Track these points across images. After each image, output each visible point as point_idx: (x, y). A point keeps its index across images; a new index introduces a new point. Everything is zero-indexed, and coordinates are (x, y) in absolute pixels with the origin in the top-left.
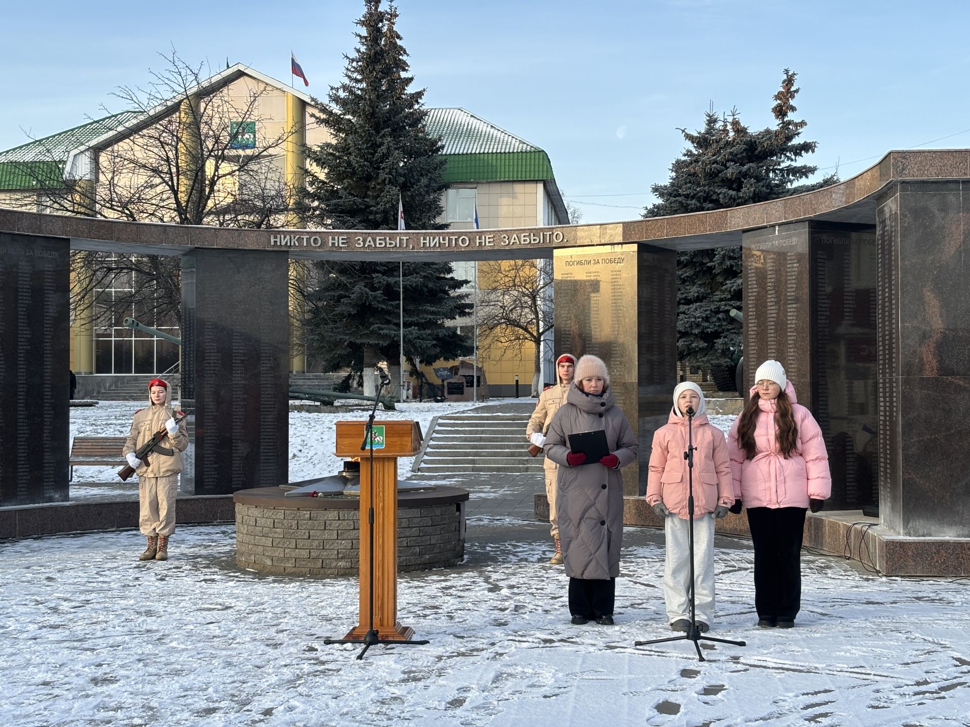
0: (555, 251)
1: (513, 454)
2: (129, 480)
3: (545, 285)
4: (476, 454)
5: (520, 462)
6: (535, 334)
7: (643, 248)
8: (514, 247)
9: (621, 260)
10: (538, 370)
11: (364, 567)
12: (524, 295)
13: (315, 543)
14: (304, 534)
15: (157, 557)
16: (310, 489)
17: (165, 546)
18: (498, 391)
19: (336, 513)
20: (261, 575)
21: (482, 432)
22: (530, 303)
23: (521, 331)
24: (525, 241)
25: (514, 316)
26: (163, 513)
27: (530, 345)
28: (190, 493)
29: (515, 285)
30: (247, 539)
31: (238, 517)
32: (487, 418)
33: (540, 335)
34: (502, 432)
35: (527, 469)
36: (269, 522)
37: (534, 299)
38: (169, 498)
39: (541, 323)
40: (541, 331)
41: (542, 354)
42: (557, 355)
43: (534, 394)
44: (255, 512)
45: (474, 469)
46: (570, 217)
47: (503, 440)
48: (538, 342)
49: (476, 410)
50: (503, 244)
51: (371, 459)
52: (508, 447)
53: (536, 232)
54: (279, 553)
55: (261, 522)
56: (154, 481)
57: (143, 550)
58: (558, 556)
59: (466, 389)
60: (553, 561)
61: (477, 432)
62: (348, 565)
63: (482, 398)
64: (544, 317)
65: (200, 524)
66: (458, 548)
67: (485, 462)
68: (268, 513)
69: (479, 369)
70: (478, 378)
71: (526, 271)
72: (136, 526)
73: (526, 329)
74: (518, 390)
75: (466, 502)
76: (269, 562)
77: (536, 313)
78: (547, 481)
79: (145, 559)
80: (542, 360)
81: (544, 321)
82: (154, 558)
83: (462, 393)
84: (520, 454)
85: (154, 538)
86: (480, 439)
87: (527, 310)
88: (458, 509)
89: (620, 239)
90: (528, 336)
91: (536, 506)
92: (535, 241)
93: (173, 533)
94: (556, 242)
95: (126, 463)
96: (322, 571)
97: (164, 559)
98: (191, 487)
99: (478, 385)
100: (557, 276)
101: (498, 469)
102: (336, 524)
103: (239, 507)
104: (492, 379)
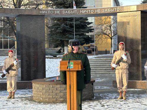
0: (118, 14)
1: (106, 70)
2: (4, 77)
3: (114, 23)
4: (96, 70)
5: (108, 72)
6: (111, 37)
7: (142, 12)
8: (106, 13)
9: (136, 16)
10: (112, 46)
11: (68, 100)
12: (108, 26)
13: (54, 94)
14: (51, 91)
15: (12, 98)
16: (52, 79)
17: (14, 95)
18: (101, 53)
19: (59, 86)
20: (40, 102)
21: (97, 64)
22: (109, 28)
23: (107, 36)
24: (109, 11)
25: (105, 32)
26: (13, 86)
27: (109, 40)
28: (20, 80)
29: (105, 24)
30: (36, 93)
31: (33, 87)
32: (99, 60)
33: (112, 37)
34: (103, 64)
35: (110, 74)
36: (42, 88)
37: (110, 27)
38: (15, 82)
39: (112, 34)
40: (112, 36)
41: (113, 42)
42: (119, 42)
43: (111, 53)
44: (38, 86)
45: (95, 74)
46: (120, 4)
47: (103, 66)
48: (111, 39)
49: (95, 58)
50: (103, 12)
51: (70, 71)
52: (104, 68)
53: (112, 8)
54: (44, 97)
55: (39, 88)
56: (11, 77)
57: (8, 96)
58: (120, 97)
59: (92, 52)
60: (119, 98)
61: (96, 64)
62: (63, 100)
63: (97, 54)
64: (113, 32)
65: (23, 89)
66: (93, 95)
67: (98, 72)
68: (42, 86)
69: (96, 47)
70: (96, 49)
71: (108, 20)
72: (6, 89)
73: (108, 36)
74: (106, 52)
75: (94, 83)
76: (42, 99)
77: (111, 31)
78: (116, 77)
79: (9, 98)
80: (113, 44)
81: (113, 33)
82: (11, 98)
83: (91, 53)
84: (108, 70)
85: (11, 93)
86: (97, 66)
87: (108, 30)
88: (92, 84)
89: (136, 10)
90: (109, 37)
91: (113, 83)
92: (112, 11)
93: (16, 91)
94: (118, 11)
95: (3, 73)
96: (56, 101)
97: (14, 98)
98: (20, 79)
99: (96, 51)
100: (118, 20)
101: (102, 74)
102: (59, 89)
103: (33, 84)
104: (99, 49)
